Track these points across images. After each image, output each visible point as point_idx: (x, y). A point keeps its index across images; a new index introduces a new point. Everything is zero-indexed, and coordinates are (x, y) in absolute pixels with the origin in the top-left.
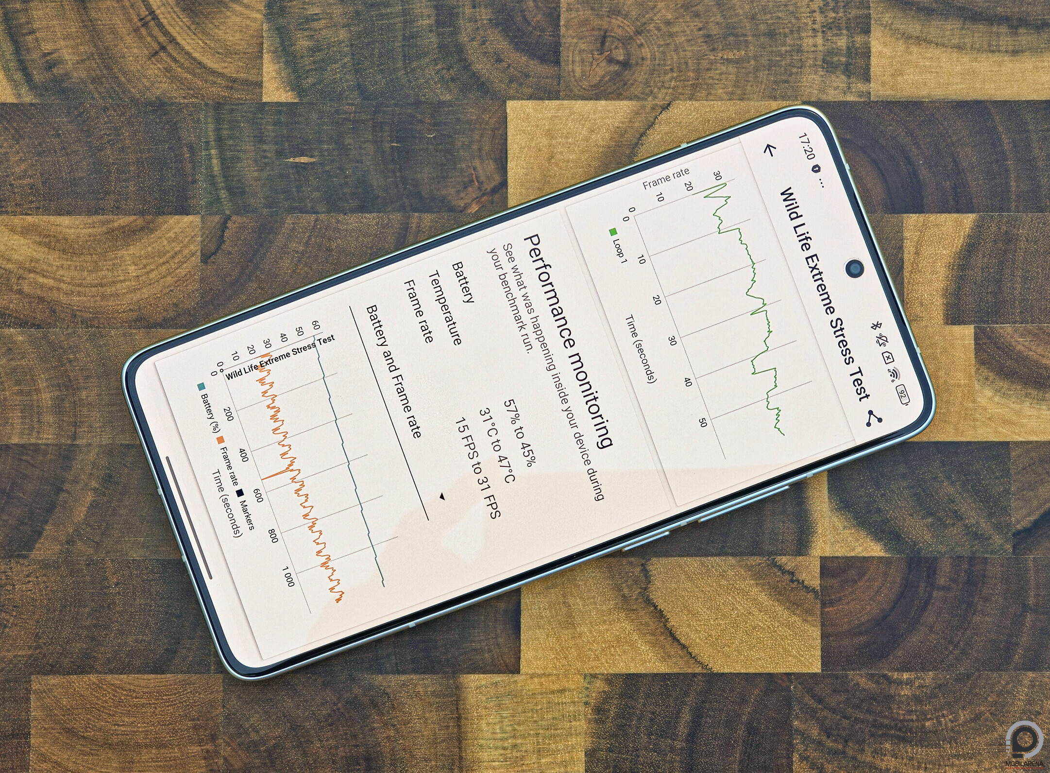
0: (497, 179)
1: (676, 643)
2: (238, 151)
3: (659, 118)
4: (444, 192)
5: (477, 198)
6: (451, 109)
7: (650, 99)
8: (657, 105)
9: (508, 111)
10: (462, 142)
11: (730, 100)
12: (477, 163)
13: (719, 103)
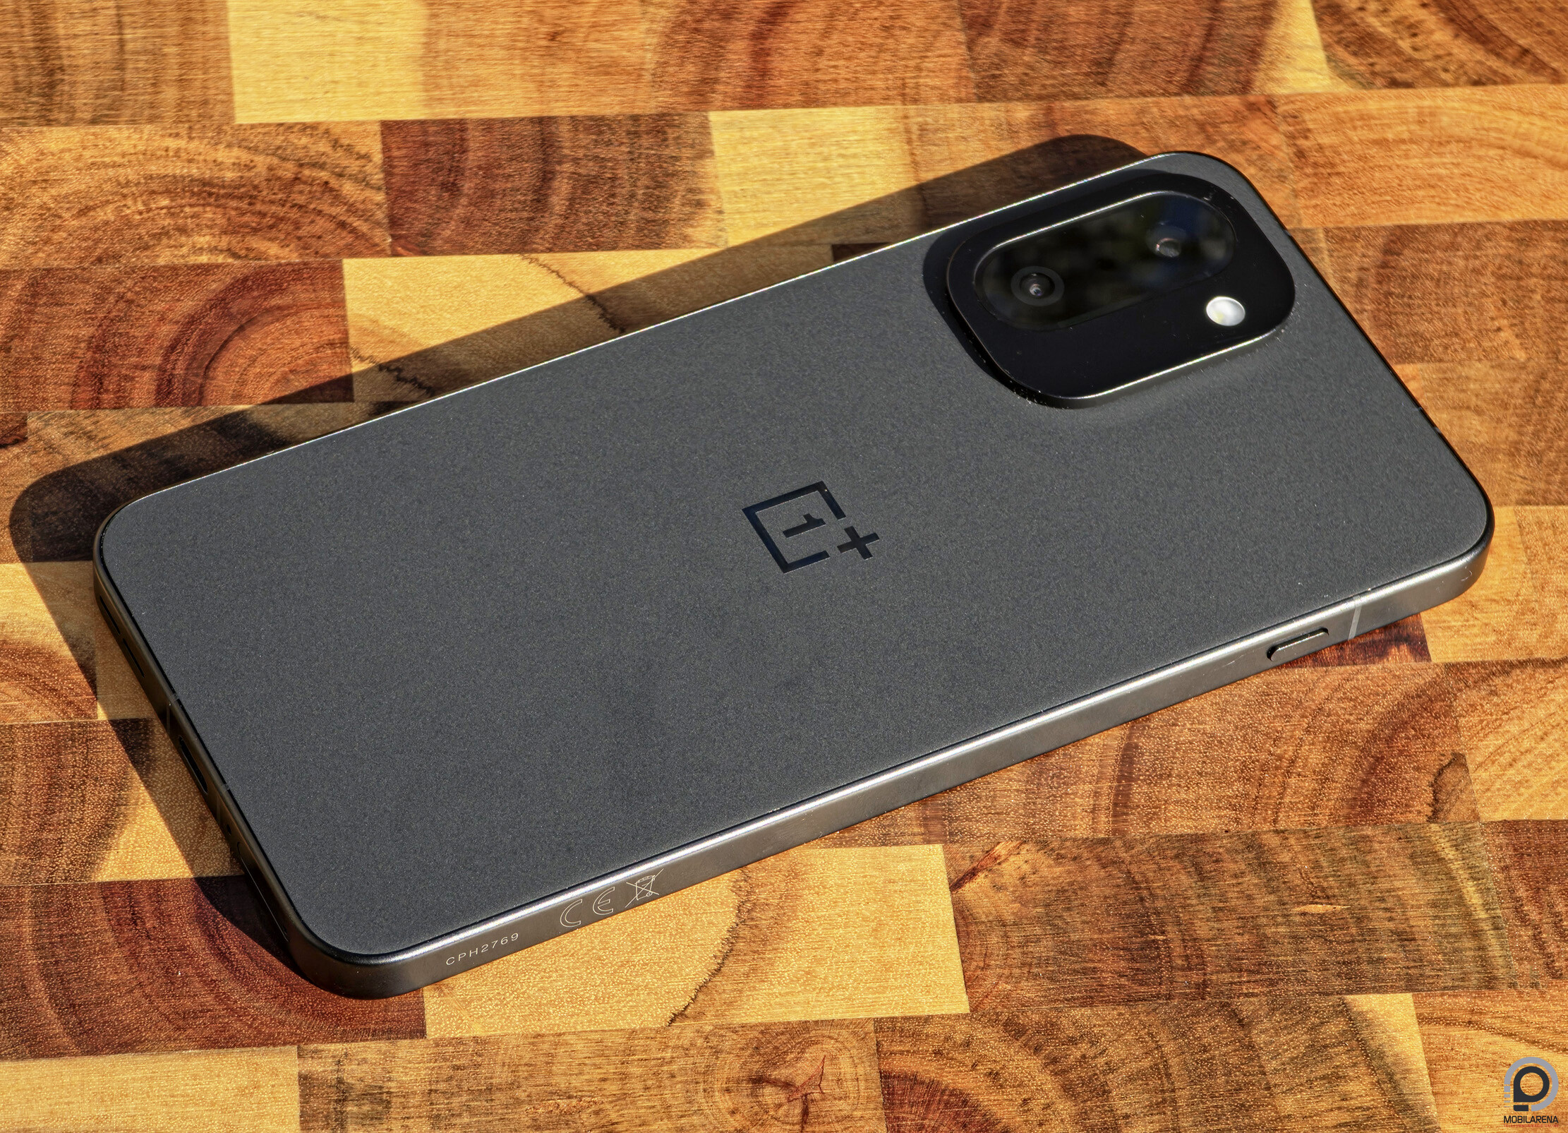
0: (969, 889)
2: (1437, 917)
3: (688, 999)
4: (1058, 870)
5: (1000, 863)
6: (1070, 996)
7: (708, 1028)
8: (695, 1018)
9: (965, 997)
11: (560, 1035)
13: (579, 1028)
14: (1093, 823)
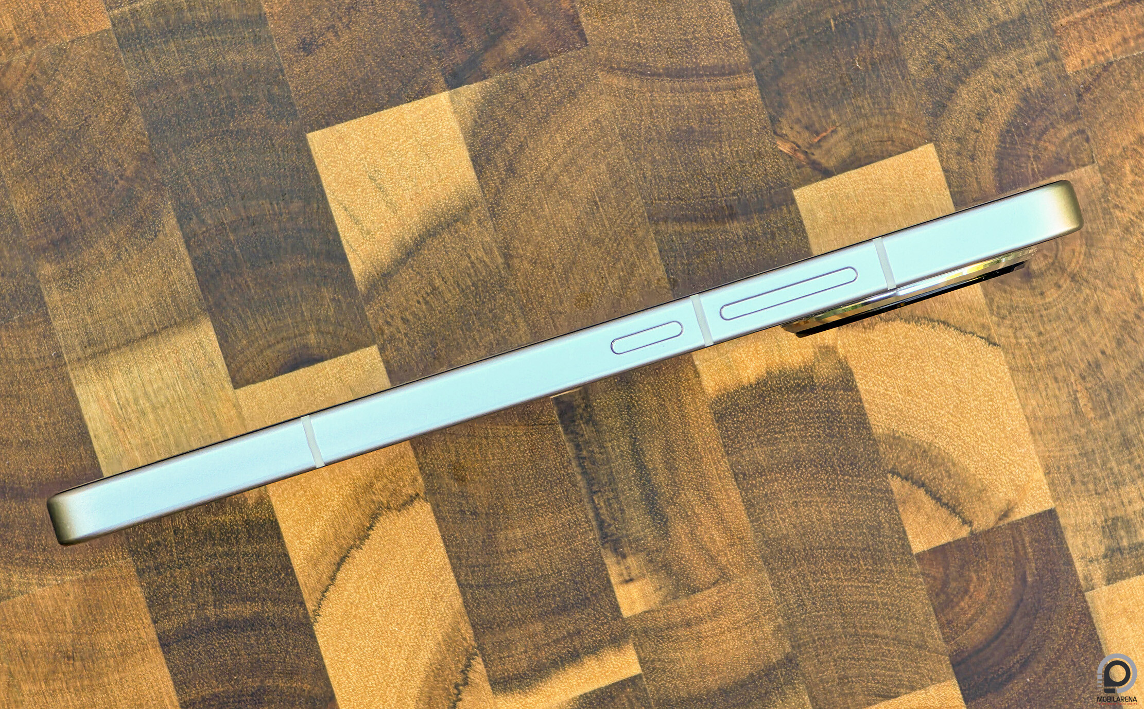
0: (831, 163)
1: (334, 567)
3: (974, 338)
4: (792, 104)
5: (798, 146)
6: (900, 77)
7: (995, 319)
8: (989, 329)
9: (920, 149)
10: (863, 106)
11: (1027, 418)
12: (842, 132)
13: (1018, 406)
14: (744, 87)
